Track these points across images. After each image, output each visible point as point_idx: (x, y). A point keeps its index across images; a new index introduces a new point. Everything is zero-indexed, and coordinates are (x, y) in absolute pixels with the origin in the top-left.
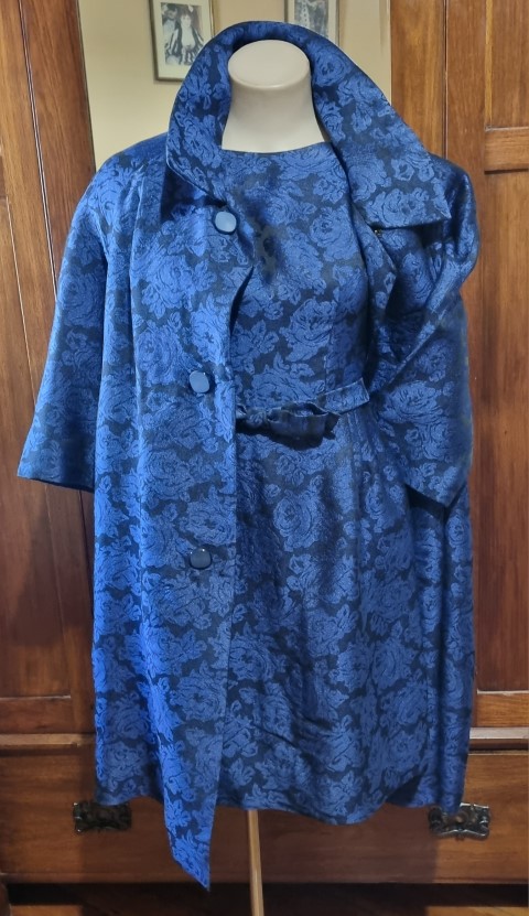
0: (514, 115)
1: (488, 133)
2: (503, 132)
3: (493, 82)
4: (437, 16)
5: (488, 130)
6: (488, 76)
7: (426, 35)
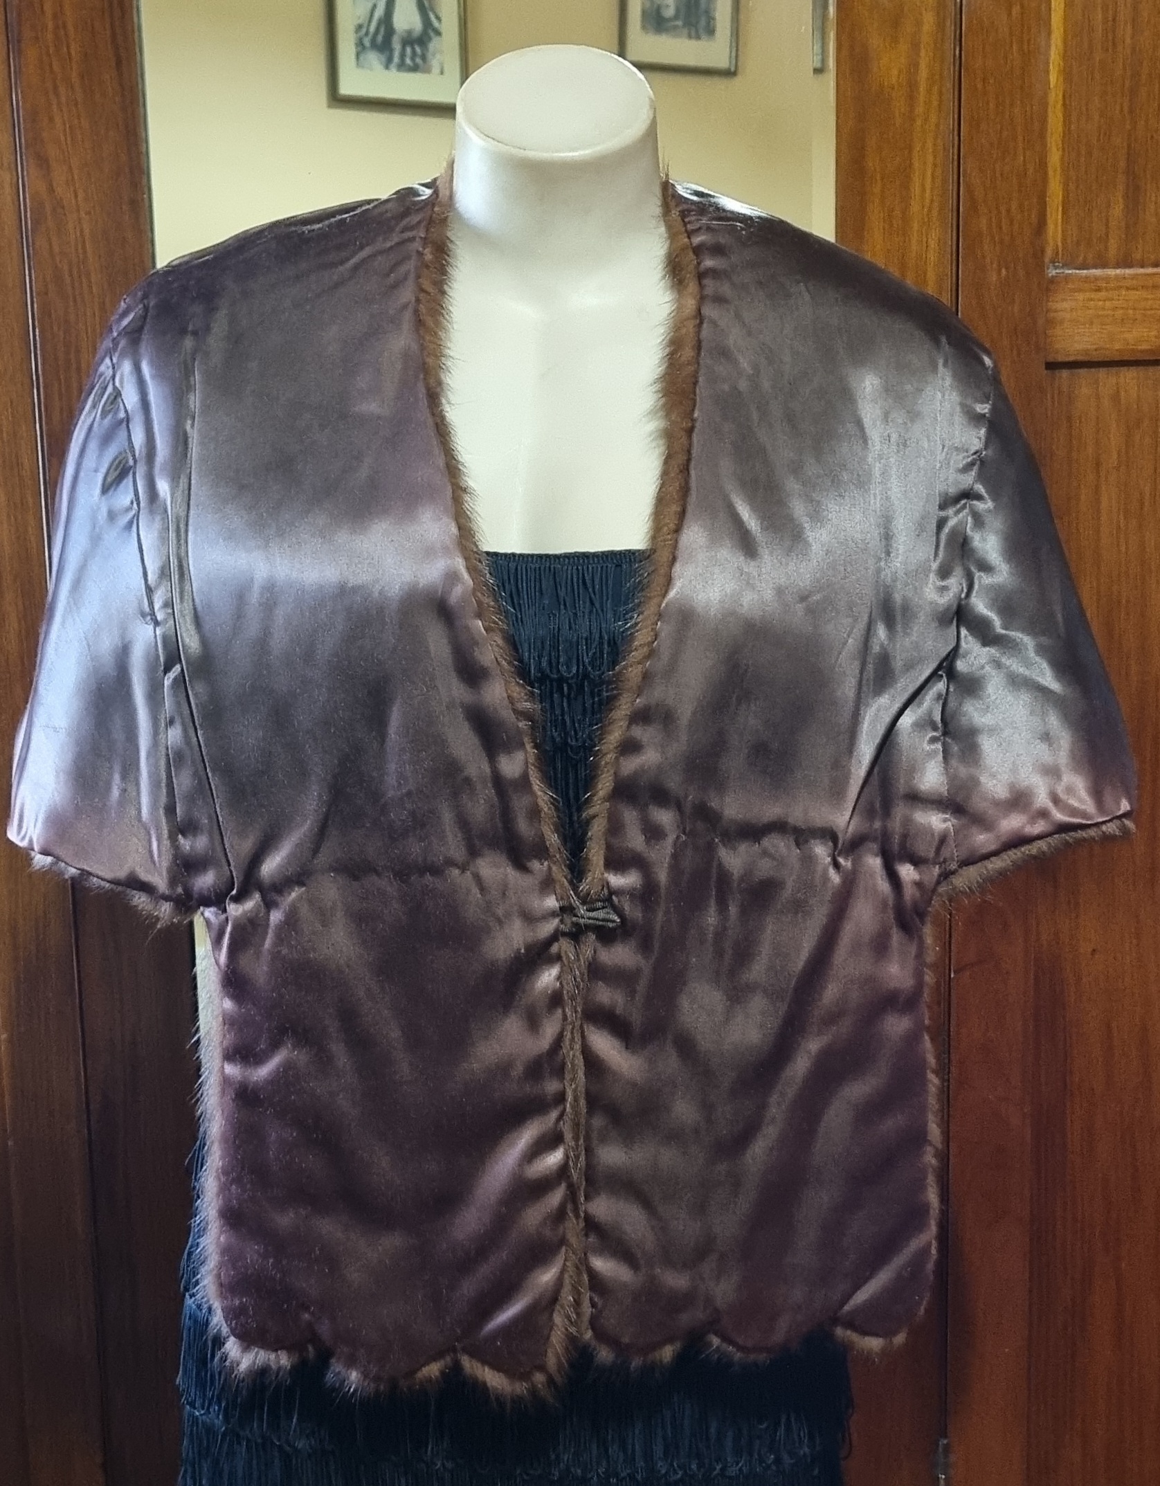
0: (1113, 244)
1: (1052, 281)
2: (1086, 279)
3: (1065, 169)
5: (1052, 272)
6: (1055, 157)
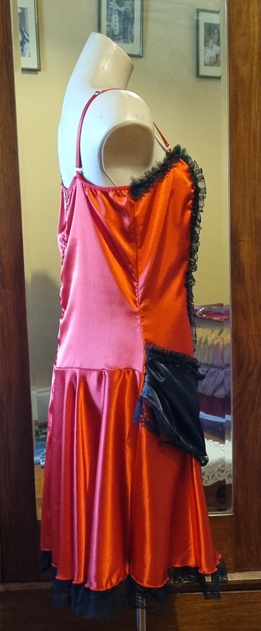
4: (259, 59)
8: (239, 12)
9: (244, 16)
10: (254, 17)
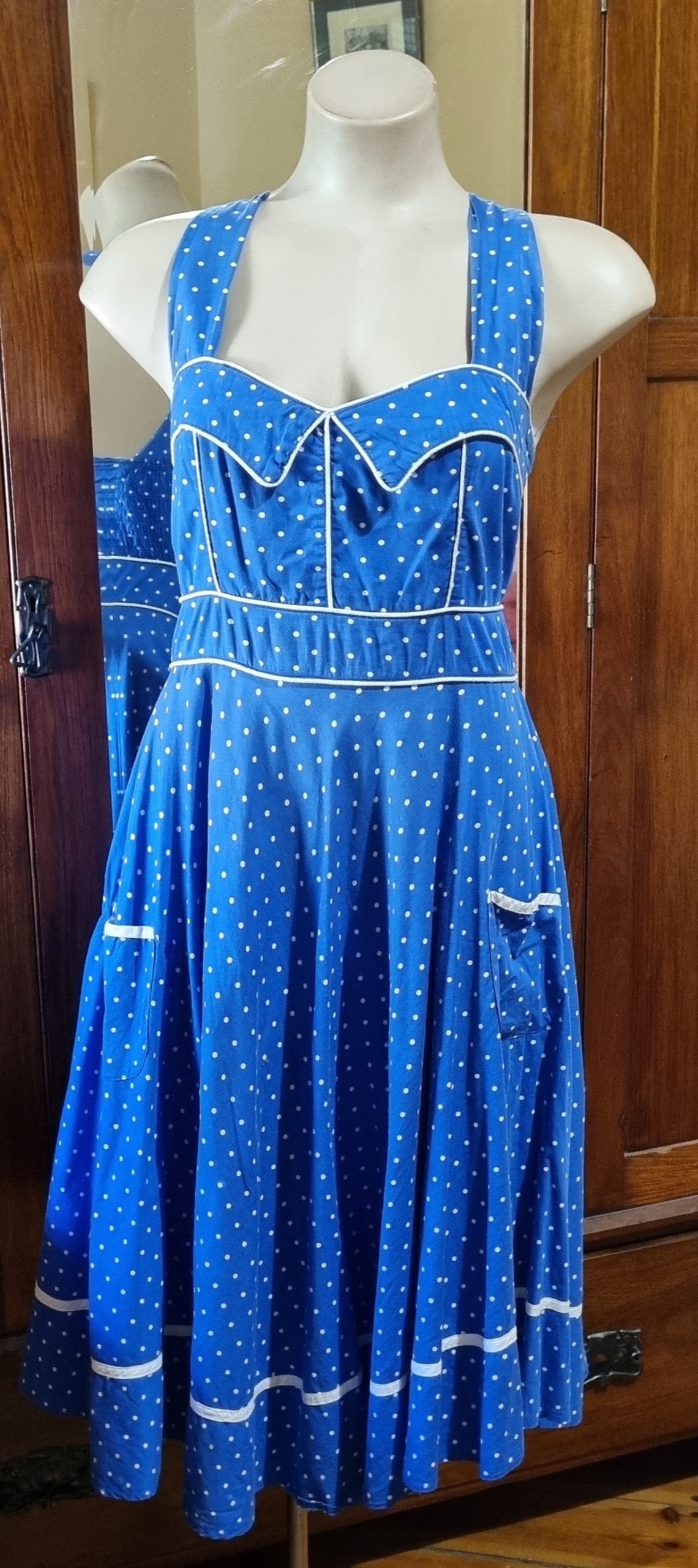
0: (682, 300)
1: (651, 324)
4: (591, 153)
7: (576, 179)
8: (556, 44)
9: (564, 53)
10: (583, 59)
